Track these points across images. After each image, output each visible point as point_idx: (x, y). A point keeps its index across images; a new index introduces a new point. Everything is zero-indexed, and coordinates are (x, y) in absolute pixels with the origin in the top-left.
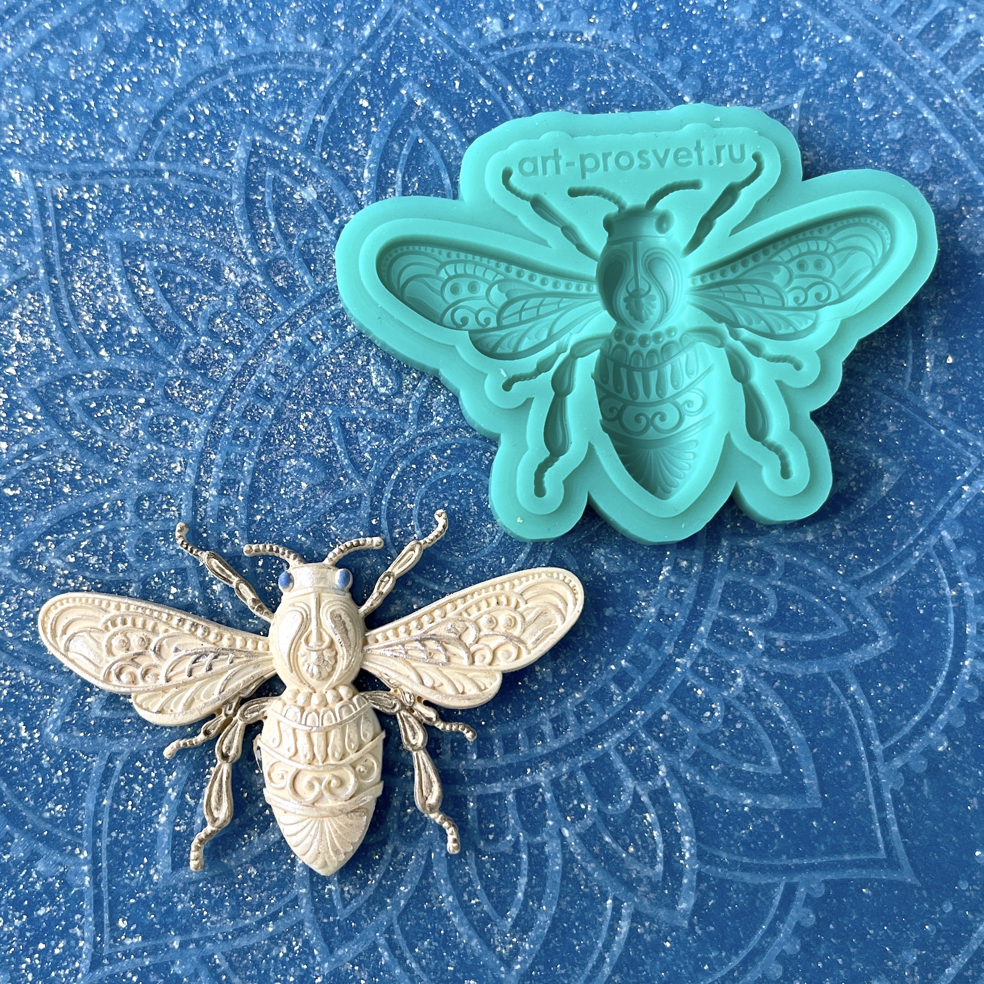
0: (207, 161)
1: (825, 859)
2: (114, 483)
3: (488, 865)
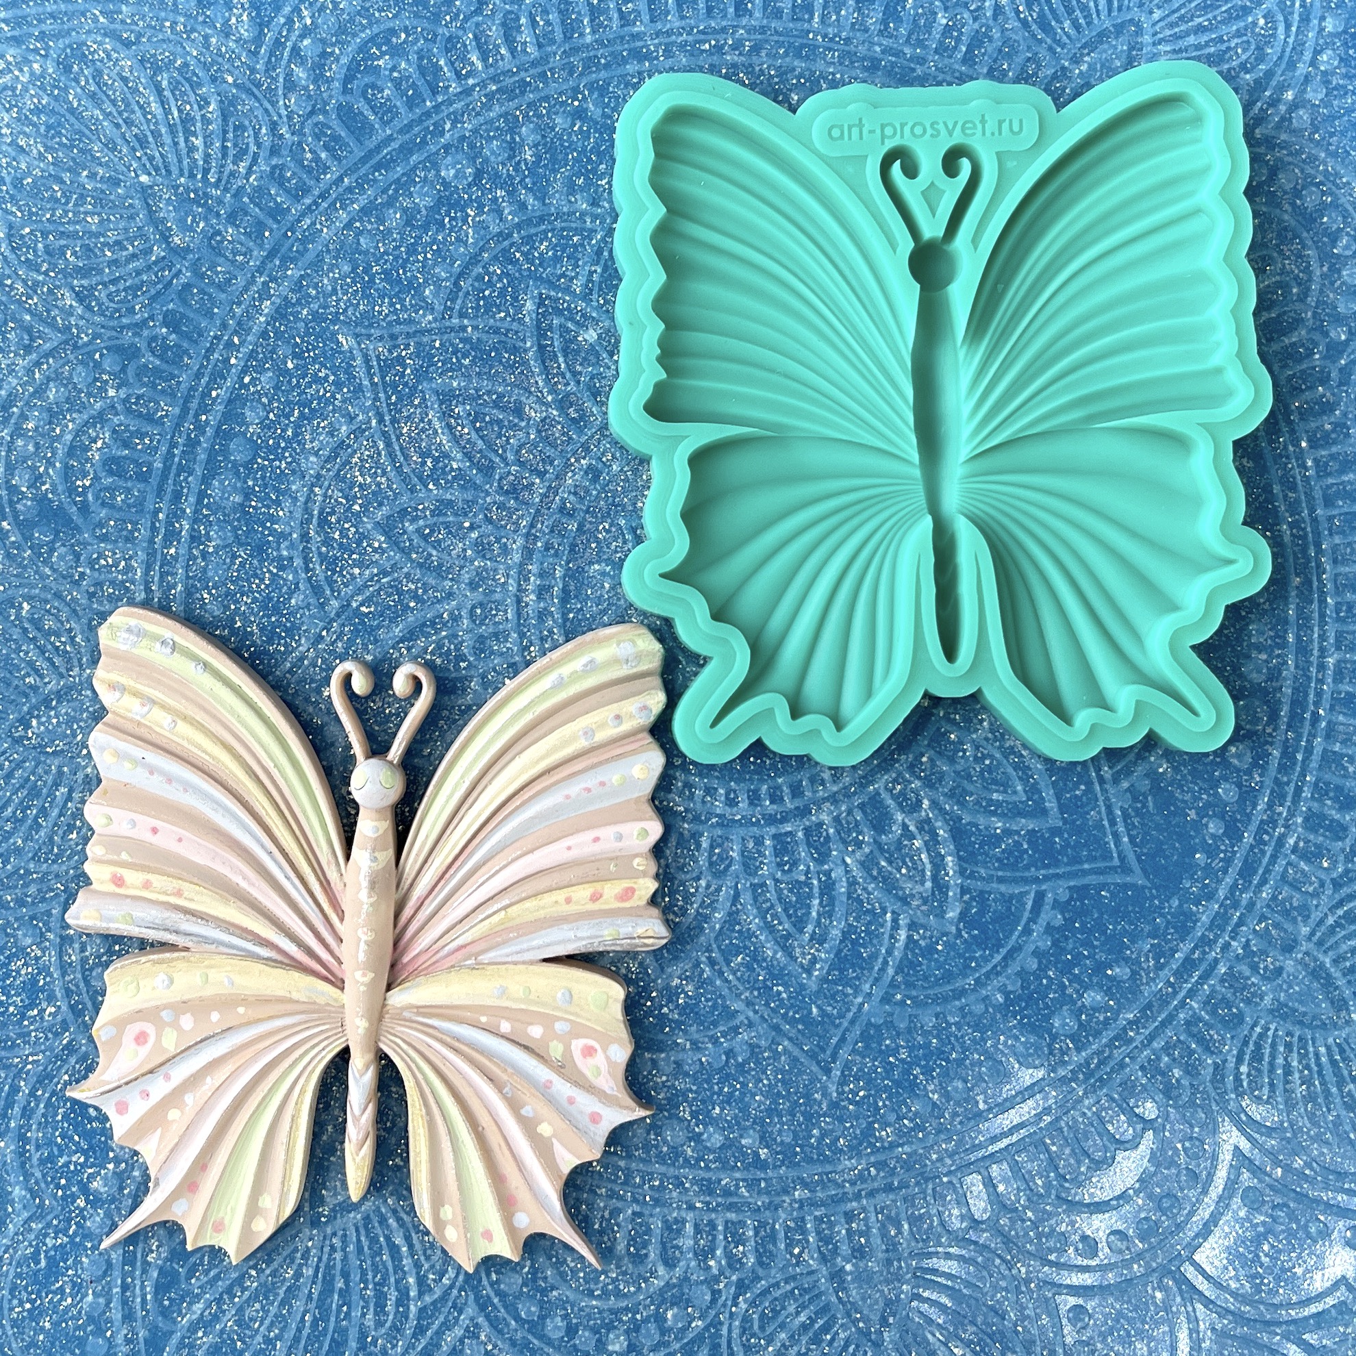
0: (502, 315)
1: (1068, 869)
2: (450, 595)
3: (785, 892)
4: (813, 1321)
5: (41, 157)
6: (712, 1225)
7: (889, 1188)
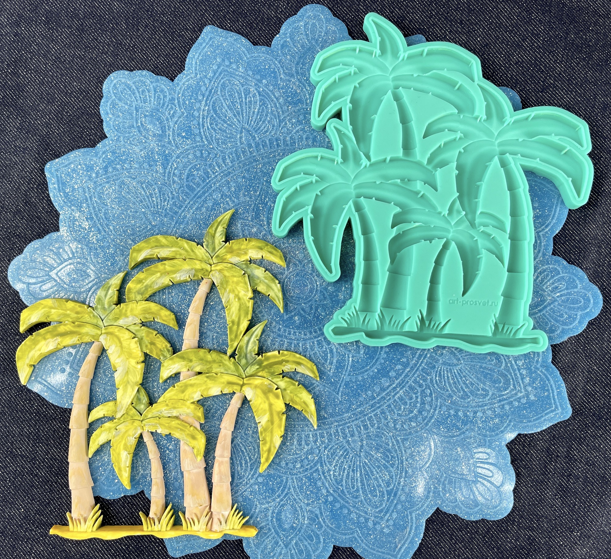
4: (343, 453)
5: (118, 209)
6: (316, 434)
7: (356, 419)
